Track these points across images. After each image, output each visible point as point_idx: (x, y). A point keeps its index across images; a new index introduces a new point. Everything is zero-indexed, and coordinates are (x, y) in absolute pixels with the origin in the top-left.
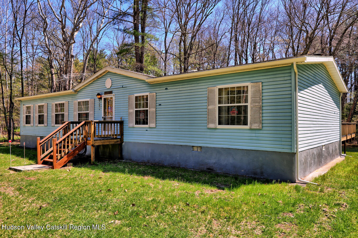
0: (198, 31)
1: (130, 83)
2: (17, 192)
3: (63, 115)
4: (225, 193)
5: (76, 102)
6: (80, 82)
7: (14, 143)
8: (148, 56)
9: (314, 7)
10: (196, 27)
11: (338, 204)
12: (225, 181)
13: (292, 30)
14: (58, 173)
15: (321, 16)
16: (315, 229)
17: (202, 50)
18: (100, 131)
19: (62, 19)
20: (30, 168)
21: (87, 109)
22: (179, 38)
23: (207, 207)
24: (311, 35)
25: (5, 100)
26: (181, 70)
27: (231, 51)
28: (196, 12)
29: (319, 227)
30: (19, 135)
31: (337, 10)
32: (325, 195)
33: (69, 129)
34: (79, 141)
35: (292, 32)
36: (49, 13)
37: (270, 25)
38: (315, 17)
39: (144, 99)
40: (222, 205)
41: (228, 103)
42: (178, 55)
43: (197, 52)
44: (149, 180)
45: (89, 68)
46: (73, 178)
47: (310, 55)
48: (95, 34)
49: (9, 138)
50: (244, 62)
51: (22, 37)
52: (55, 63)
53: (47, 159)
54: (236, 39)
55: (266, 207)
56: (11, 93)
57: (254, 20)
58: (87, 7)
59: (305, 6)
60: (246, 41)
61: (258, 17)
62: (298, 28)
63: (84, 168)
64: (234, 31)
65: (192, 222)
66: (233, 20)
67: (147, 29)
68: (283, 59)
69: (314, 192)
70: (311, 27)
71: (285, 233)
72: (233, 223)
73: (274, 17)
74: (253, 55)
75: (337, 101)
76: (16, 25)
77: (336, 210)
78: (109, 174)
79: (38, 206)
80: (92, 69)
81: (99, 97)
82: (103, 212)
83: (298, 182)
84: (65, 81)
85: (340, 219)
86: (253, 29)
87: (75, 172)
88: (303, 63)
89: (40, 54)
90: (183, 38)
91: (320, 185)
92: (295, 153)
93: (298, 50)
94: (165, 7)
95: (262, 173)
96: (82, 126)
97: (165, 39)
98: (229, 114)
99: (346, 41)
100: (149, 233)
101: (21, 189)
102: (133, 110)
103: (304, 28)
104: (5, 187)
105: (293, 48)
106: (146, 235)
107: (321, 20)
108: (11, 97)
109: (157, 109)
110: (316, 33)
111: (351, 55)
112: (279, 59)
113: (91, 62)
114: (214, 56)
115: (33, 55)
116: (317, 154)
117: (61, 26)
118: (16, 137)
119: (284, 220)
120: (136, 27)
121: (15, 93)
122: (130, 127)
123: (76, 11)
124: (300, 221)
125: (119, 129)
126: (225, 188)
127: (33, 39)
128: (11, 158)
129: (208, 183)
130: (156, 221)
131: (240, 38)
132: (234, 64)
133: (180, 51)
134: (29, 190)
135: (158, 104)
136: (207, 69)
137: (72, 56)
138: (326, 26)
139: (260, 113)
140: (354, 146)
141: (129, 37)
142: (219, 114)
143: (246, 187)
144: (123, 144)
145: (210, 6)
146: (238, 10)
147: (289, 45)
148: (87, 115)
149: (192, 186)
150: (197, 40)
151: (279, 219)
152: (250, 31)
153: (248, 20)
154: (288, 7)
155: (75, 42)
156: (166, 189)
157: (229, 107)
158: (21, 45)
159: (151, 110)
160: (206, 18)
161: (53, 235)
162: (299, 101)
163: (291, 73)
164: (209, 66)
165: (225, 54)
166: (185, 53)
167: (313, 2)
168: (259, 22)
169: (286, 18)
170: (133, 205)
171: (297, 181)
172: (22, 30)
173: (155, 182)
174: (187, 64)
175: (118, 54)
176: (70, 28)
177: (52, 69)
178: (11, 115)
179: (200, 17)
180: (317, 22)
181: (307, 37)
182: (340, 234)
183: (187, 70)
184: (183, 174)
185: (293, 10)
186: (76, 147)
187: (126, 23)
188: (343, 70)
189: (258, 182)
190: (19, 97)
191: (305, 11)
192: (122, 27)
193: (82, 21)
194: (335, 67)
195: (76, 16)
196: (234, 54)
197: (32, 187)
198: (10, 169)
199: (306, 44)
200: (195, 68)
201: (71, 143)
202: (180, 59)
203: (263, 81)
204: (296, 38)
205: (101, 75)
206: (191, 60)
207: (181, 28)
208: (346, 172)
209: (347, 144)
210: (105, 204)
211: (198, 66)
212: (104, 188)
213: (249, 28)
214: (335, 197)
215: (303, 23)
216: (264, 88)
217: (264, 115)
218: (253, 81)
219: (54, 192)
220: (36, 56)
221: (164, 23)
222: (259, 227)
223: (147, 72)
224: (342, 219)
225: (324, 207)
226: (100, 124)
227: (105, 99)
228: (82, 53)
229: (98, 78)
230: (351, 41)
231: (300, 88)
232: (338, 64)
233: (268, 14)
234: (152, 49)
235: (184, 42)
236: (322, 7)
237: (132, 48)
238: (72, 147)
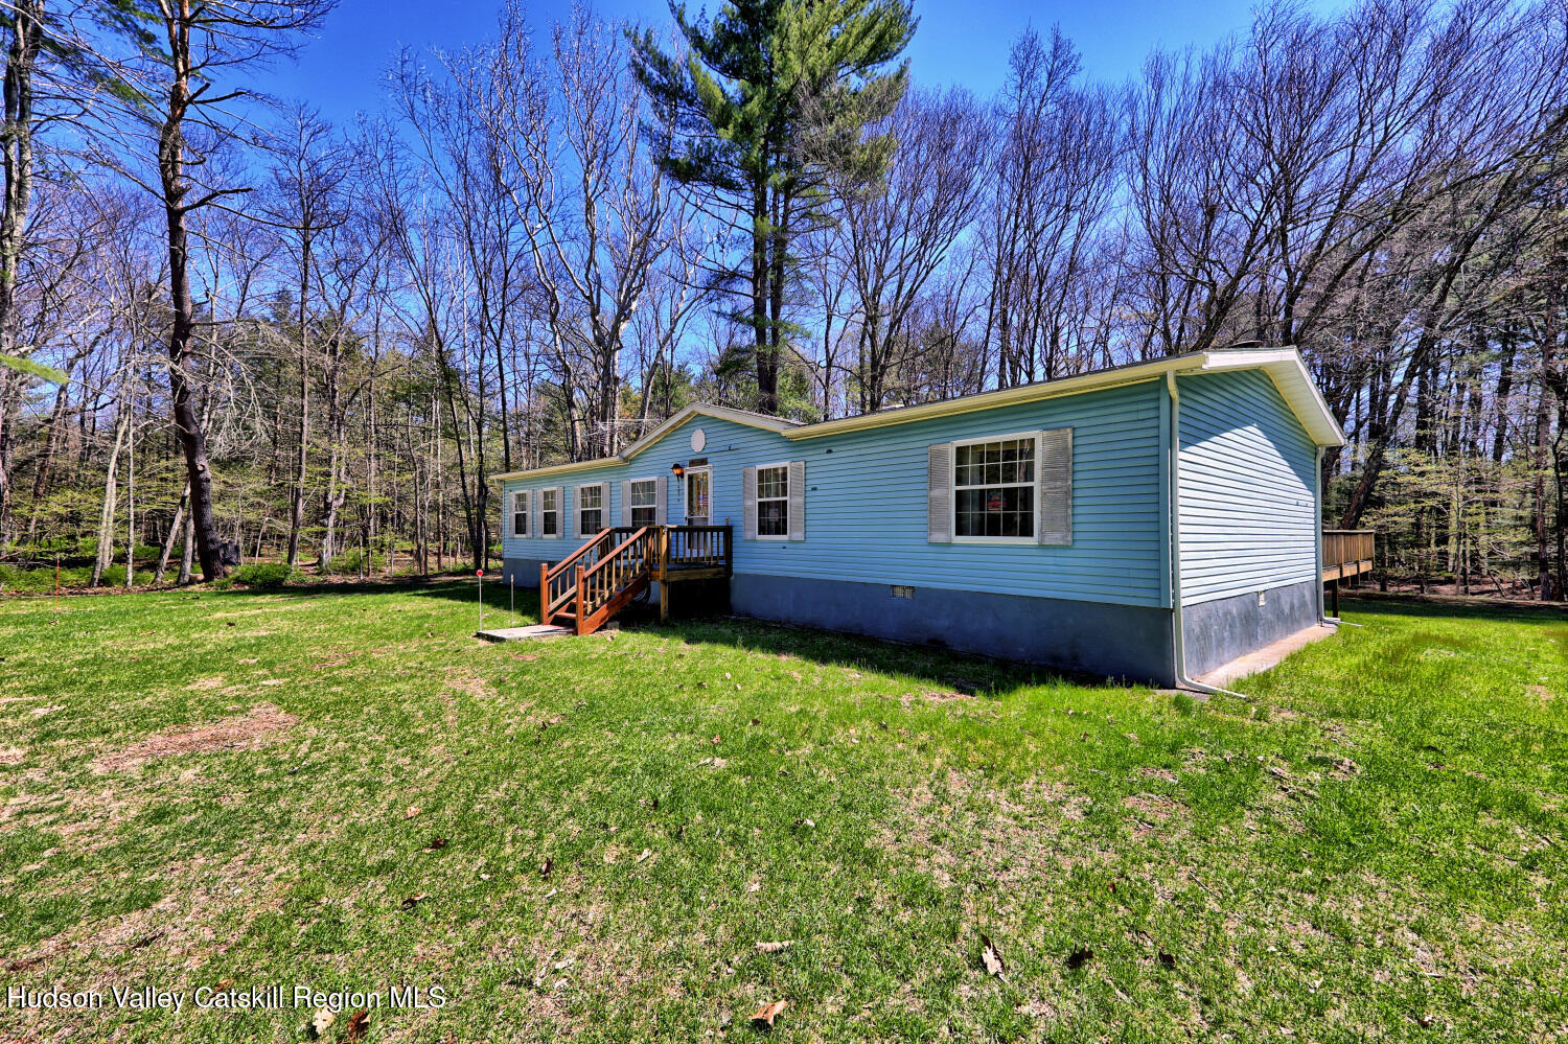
0: (905, 308)
1: (745, 440)
2: (494, 690)
3: (598, 513)
4: (976, 704)
5: (628, 483)
6: (635, 440)
7: (490, 578)
8: (787, 375)
9: (1240, 211)
10: (901, 300)
11: (1323, 761)
12: (976, 674)
13: (1165, 285)
14: (587, 645)
15: (1261, 233)
16: (1250, 824)
17: (917, 354)
18: (681, 548)
19: (591, 293)
20: (524, 632)
21: (652, 499)
22: (858, 328)
23: (932, 735)
24: (1225, 292)
25: (468, 480)
26: (863, 406)
27: (988, 354)
28: (902, 259)
29: (1261, 821)
30: (501, 559)
31: (1319, 210)
32: (1272, 730)
33: (613, 546)
34: (634, 572)
35: (1164, 291)
36: (560, 276)
37: (1099, 277)
38: (1241, 239)
39: (777, 475)
40: (971, 732)
41: (982, 483)
42: (856, 371)
43: (902, 360)
44: (791, 665)
45: (655, 406)
46: (620, 657)
47: (1220, 348)
48: (666, 326)
49: (478, 566)
50: (1024, 378)
51: (501, 334)
52: (578, 396)
53: (562, 613)
54: (1004, 322)
55: (1091, 748)
56: (481, 462)
57: (1054, 268)
58: (646, 262)
59: (1211, 213)
60: (1031, 324)
61: (1068, 260)
62: (1184, 277)
63: (645, 632)
64: (998, 301)
65: (895, 773)
66: (998, 273)
67: (784, 311)
68: (1134, 364)
69: (1235, 719)
70: (1225, 270)
71: (1153, 825)
72: (1003, 782)
73: (1114, 253)
74: (1049, 360)
75: (1307, 470)
76: (485, 306)
77: (1318, 777)
78: (700, 648)
79: (540, 722)
80: (662, 408)
81: (678, 471)
82: (687, 738)
83: (1184, 686)
84: (602, 436)
85: (1333, 804)
86: (1050, 291)
87: (625, 643)
88: (1197, 372)
89: (545, 375)
90: (870, 328)
91: (1255, 700)
92: (1172, 611)
93: (1180, 337)
94: (828, 252)
95: (1075, 658)
96: (639, 538)
97: (827, 334)
98: (982, 509)
99: (1344, 298)
100: (793, 793)
101: (501, 682)
102: (753, 502)
103: (1202, 276)
104: (465, 678)
105: (1166, 333)
106: (785, 797)
107: (1261, 247)
108: (481, 473)
109: (808, 500)
110: (1241, 285)
111: (1361, 338)
112: (1122, 367)
113: (659, 394)
114: (946, 368)
115: (530, 375)
116: (1239, 614)
117: (589, 310)
118: (492, 564)
119: (1148, 787)
120: (759, 308)
121: (492, 464)
122: (747, 541)
123: (622, 273)
124: (1198, 794)
125: (721, 544)
126: (977, 692)
127: (528, 339)
128: (481, 611)
129: (931, 677)
130: (808, 765)
131: (1015, 318)
132: (996, 387)
133: (862, 359)
134: (520, 684)
135: (809, 488)
136: (926, 402)
137: (617, 380)
138: (1276, 261)
139: (1067, 506)
140: (1368, 597)
141: (744, 332)
142: (958, 508)
143: (1032, 690)
144: (732, 578)
145: (938, 242)
146: (1013, 245)
147: (1154, 327)
148: (651, 513)
149: (892, 682)
150: (904, 330)
151: (1132, 784)
152: (1043, 298)
153: (1040, 268)
154: (1157, 223)
155: (621, 347)
156: (830, 685)
157: (982, 491)
158: (499, 355)
159: (793, 500)
160: (927, 273)
161: (571, 791)
162: (1181, 474)
163: (1158, 399)
164: (932, 393)
165: (975, 361)
166: (875, 363)
167: (1238, 198)
168: (1070, 272)
169: (1149, 252)
170: (756, 722)
171: (1179, 684)
172: (499, 317)
173: (806, 669)
174: (879, 390)
175: (718, 372)
176: (609, 315)
177: (573, 410)
178: (481, 514)
179: (912, 272)
180: (1246, 254)
181: (1211, 299)
182: (1339, 850)
183: (878, 404)
184: (871, 651)
185: (1173, 230)
186: (626, 584)
187: (736, 297)
188: (1328, 383)
189: (1066, 679)
190: (500, 472)
191: (1208, 228)
192: (727, 307)
193: (635, 296)
194: (1302, 376)
195: (622, 284)
196: (998, 359)
197: (527, 677)
198: (479, 635)
199: (1208, 319)
200: (898, 400)
201: (617, 575)
202: (862, 379)
203: (1076, 424)
204: (1177, 305)
205: (681, 421)
206: (889, 380)
207: (864, 303)
208: (1344, 671)
209: (1343, 590)
210: (691, 717)
211: (904, 395)
212: (690, 679)
213: (1040, 290)
214: (1307, 738)
215: (1201, 261)
216: (1078, 442)
217: (1078, 510)
218: (1050, 426)
219: (577, 689)
220: (535, 380)
221: (824, 295)
222: (1074, 800)
223: (784, 414)
224: (1340, 806)
225: (1273, 764)
226: (681, 534)
227: (691, 477)
228: (637, 371)
229: (675, 429)
230: (1364, 297)
231: (1185, 438)
232: (1312, 367)
233: (1095, 249)
234: (796, 358)
235: (873, 337)
236: (1269, 208)
237: (749, 358)
238: (619, 585)
